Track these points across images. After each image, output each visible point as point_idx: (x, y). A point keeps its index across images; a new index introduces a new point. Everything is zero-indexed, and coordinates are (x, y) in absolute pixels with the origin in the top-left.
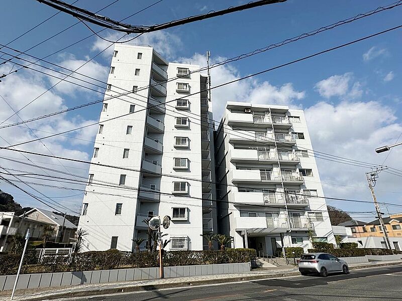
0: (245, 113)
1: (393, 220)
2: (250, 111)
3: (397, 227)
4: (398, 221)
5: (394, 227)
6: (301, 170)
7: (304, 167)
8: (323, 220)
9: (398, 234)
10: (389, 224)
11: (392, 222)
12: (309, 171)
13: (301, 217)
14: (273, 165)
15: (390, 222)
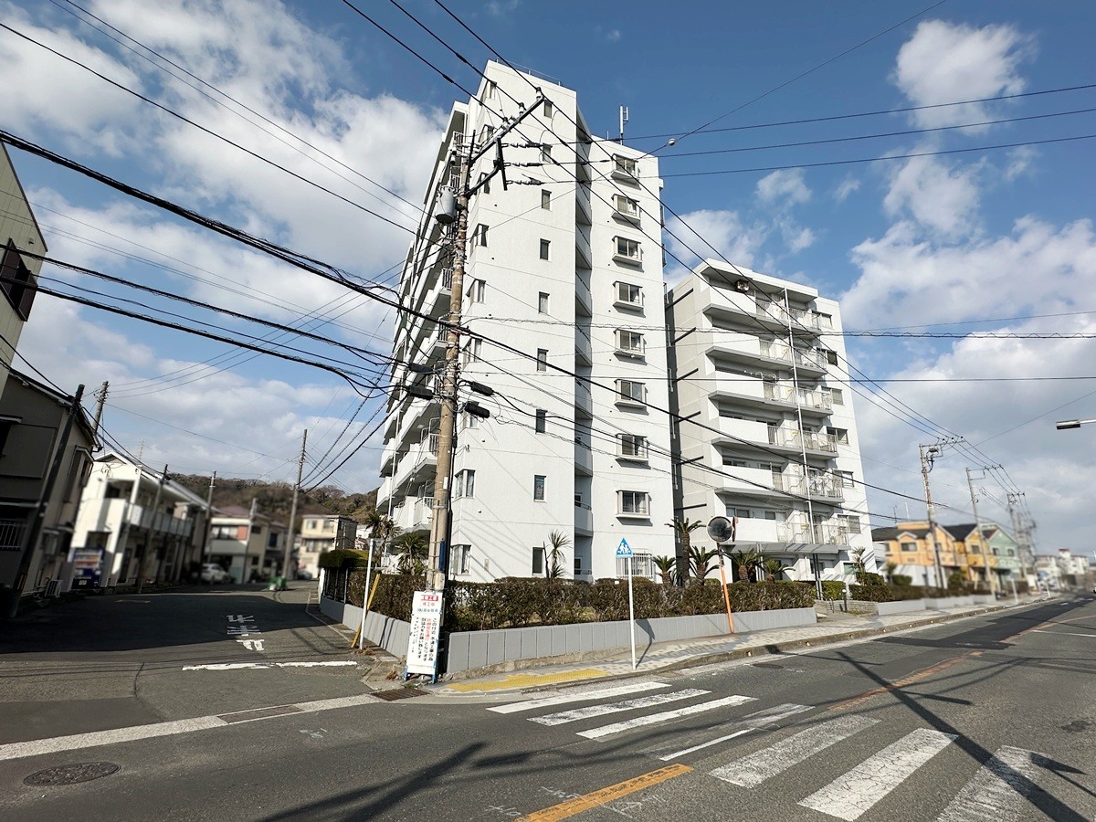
0: (737, 290)
1: (906, 533)
2: (746, 289)
3: (911, 547)
4: (915, 536)
5: (905, 547)
6: (831, 431)
7: (836, 422)
8: (860, 532)
9: (909, 560)
10: (896, 540)
11: (903, 538)
12: (842, 432)
13: (824, 523)
14: (785, 415)
15: (899, 537)
